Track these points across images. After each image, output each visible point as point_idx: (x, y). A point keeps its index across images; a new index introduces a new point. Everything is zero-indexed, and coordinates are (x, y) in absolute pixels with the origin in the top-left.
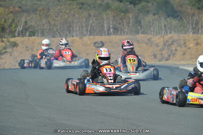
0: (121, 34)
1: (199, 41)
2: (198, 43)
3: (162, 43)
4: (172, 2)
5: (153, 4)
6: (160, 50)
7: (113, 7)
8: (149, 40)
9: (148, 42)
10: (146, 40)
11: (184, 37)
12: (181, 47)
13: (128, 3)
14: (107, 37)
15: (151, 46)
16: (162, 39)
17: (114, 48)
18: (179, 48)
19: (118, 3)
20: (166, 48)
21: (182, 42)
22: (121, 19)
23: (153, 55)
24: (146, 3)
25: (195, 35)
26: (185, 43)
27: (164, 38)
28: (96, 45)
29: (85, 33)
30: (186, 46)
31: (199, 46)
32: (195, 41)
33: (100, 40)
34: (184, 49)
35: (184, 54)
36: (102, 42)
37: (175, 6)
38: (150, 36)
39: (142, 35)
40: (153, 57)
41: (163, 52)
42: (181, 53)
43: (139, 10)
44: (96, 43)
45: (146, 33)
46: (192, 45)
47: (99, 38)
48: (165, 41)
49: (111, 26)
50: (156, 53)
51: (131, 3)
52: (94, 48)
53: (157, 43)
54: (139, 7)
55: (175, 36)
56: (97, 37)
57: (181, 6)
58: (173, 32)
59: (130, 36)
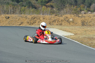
0: (15, 14)
1: (45, 18)
2: (44, 18)
3: (31, 18)
4: (32, 2)
5: (25, 3)
6: (30, 20)
7: (10, 3)
8: (26, 16)
9: (26, 17)
10: (25, 17)
11: (39, 16)
12: (38, 20)
13: (15, 2)
14: (10, 15)
15: (27, 19)
16: (30, 17)
17: (13, 19)
18: (37, 20)
19: (12, 2)
20: (32, 20)
21: (38, 18)
22: (15, 8)
23: (27, 22)
24: (22, 2)
25: (43, 15)
26: (39, 18)
27: (31, 16)
28: (6, 18)
29: (2, 13)
30: (40, 19)
31: (44, 19)
32: (43, 18)
33: (7, 16)
34: (39, 20)
35: (39, 22)
36: (8, 17)
37: (33, 4)
38: (26, 15)
39: (24, 15)
40: (27, 23)
41: (31, 21)
42: (38, 22)
43: (20, 5)
44: (6, 17)
45: (25, 14)
46: (42, 19)
47: (7, 15)
48: (32, 17)
49: (12, 11)
50: (28, 22)
51: (17, 2)
52: (5, 19)
53: (29, 18)
54: (20, 3)
55: (35, 15)
56: (6, 15)
57: (35, 4)
58: (35, 14)
59: (19, 15)
